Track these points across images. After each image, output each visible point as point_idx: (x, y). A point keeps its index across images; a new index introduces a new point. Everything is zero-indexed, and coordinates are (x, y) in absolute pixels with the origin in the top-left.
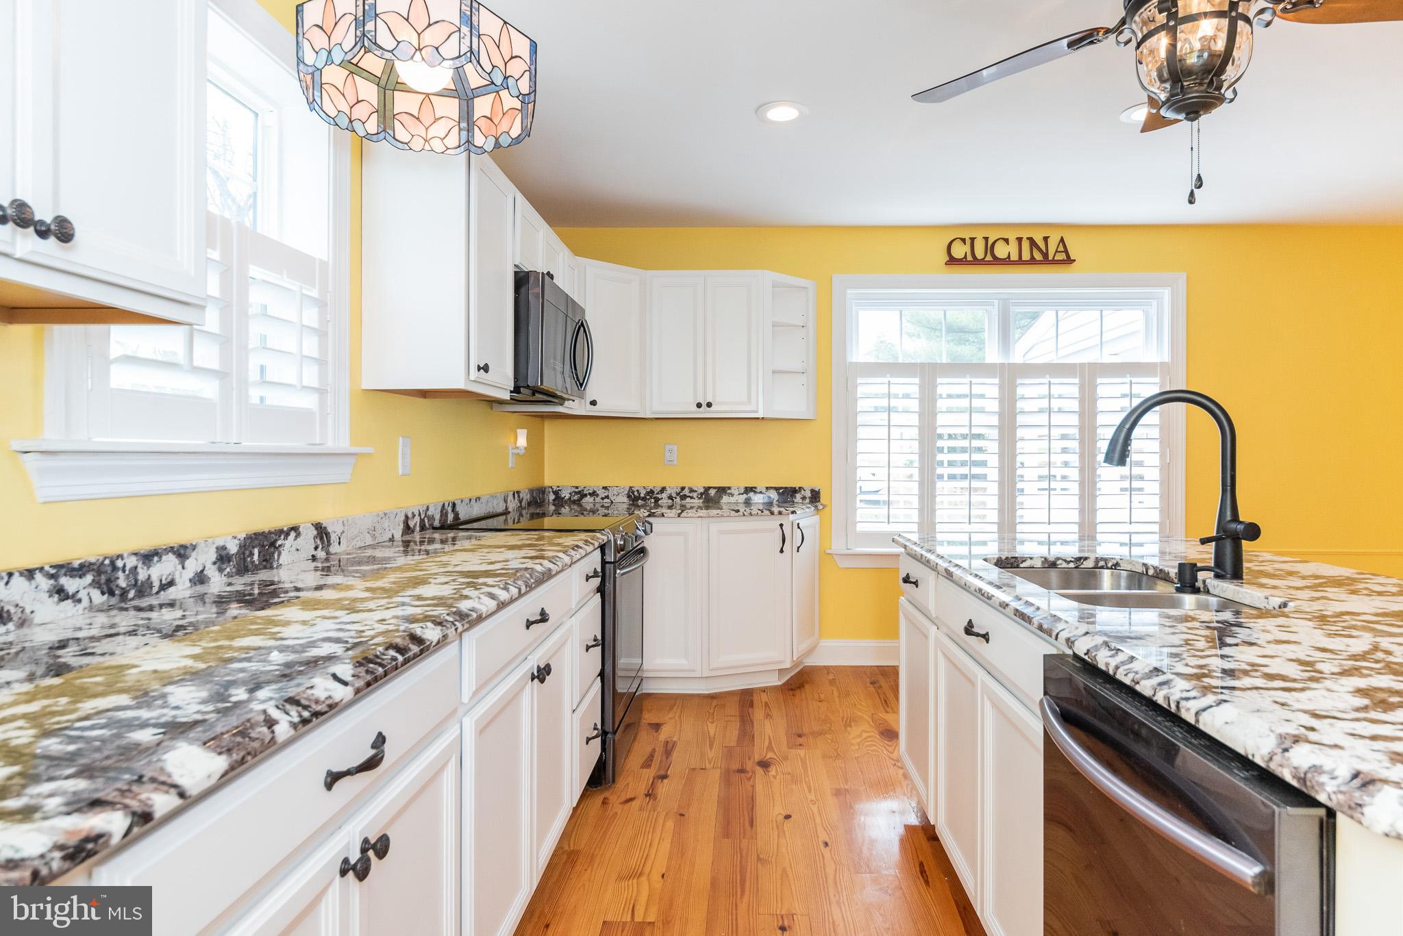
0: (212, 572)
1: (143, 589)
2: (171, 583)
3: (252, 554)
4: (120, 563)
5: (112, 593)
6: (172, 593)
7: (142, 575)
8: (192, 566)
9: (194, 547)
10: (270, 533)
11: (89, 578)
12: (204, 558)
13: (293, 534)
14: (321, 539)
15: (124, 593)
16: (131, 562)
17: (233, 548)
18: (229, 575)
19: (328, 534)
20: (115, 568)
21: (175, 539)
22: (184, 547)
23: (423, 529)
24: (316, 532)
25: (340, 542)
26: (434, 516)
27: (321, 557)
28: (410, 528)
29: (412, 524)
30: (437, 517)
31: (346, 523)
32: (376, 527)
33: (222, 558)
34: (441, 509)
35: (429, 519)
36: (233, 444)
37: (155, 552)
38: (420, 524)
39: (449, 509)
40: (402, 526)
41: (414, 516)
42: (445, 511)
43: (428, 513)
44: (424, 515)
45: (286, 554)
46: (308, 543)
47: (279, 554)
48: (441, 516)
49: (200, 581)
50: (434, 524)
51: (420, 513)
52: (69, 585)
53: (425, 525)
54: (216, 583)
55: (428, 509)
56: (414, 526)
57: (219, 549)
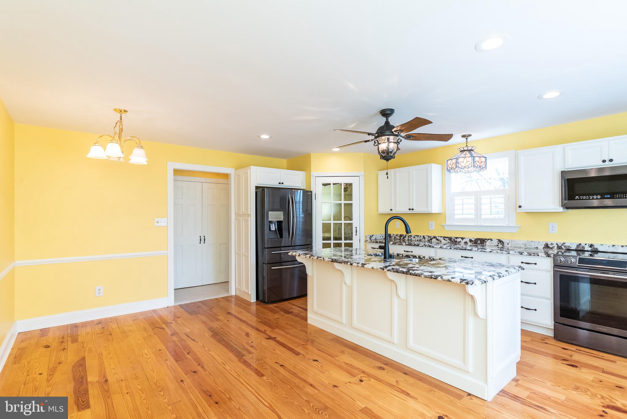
0: (469, 242)
1: (456, 242)
2: (461, 242)
3: (478, 241)
4: (452, 238)
5: (451, 241)
7: (456, 240)
9: (465, 238)
10: (483, 239)
11: (448, 239)
13: (490, 240)
14: (500, 242)
15: (453, 242)
16: (454, 238)
17: (473, 240)
18: (472, 243)
19: (502, 242)
20: (451, 238)
21: (461, 237)
22: (463, 238)
23: (560, 249)
24: (498, 241)
25: (508, 244)
26: (571, 246)
27: (500, 246)
28: (549, 247)
29: (551, 246)
30: (574, 247)
31: (511, 241)
32: (527, 244)
33: (471, 241)
34: (577, 245)
35: (565, 247)
36: (479, 224)
37: (458, 238)
38: (557, 247)
39: (585, 246)
40: (544, 246)
41: (552, 244)
42: (581, 246)
43: (564, 245)
44: (561, 245)
45: (488, 243)
46: (495, 242)
47: (486, 243)
48: (577, 247)
49: (466, 243)
50: (570, 249)
51: (557, 244)
52: (446, 239)
53: (562, 248)
54: (469, 244)
55: (564, 243)
56: (553, 247)
57: (469, 239)
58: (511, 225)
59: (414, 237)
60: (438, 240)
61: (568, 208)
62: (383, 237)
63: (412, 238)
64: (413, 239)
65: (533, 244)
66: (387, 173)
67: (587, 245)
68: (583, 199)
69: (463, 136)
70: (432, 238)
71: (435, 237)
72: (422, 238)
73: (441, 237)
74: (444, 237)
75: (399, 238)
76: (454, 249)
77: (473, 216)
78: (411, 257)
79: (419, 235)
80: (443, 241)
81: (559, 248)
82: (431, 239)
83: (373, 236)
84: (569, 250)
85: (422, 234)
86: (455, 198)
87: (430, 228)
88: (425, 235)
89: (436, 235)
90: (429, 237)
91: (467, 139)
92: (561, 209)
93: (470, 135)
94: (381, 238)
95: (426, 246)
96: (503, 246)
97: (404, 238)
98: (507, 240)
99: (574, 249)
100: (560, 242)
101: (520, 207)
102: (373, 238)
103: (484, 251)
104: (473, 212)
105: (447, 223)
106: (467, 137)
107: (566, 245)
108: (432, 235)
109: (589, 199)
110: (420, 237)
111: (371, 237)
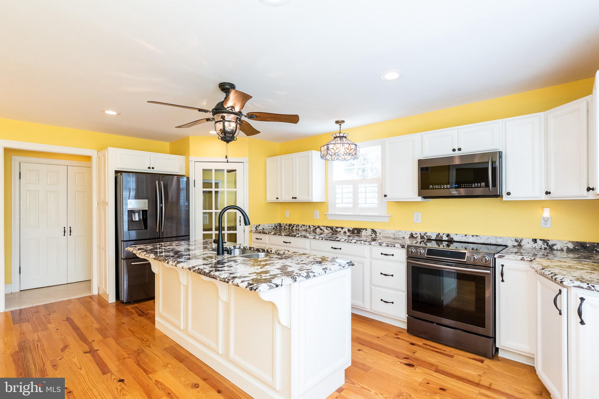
0: (347, 232)
1: (336, 231)
2: (340, 232)
3: (355, 231)
5: (332, 231)
6: (340, 233)
7: (336, 230)
8: (344, 230)
9: (344, 228)
10: (359, 228)
11: (330, 228)
12: (346, 230)
13: (365, 230)
14: (374, 232)
15: (334, 231)
16: (335, 228)
17: (351, 230)
18: (350, 233)
19: (375, 232)
20: (333, 228)
21: (341, 226)
22: (342, 228)
23: (423, 239)
24: (372, 231)
25: (380, 234)
26: (431, 236)
27: (374, 235)
28: (414, 237)
29: (415, 236)
30: (434, 237)
31: (382, 230)
32: (396, 233)
33: (349, 230)
34: (437, 235)
35: (427, 236)
36: (356, 214)
37: (338, 227)
38: (420, 237)
39: (443, 236)
40: (409, 236)
41: (416, 234)
42: (440, 236)
43: (426, 235)
44: (423, 235)
45: (363, 233)
46: (369, 232)
47: (362, 233)
48: (436, 237)
49: (345, 232)
50: (431, 238)
51: (420, 234)
52: (328, 229)
53: (424, 238)
54: (348, 234)
55: (426, 233)
56: (417, 237)
57: (348, 229)
58: (383, 214)
59: (301, 227)
60: (321, 229)
61: (425, 197)
62: (272, 227)
63: (299, 227)
64: (300, 229)
65: (400, 234)
66: (226, 156)
67: (445, 234)
68: (436, 189)
69: (337, 122)
70: (316, 227)
71: (319, 227)
72: (308, 227)
73: (324, 226)
74: (327, 227)
75: (288, 228)
76: (325, 239)
77: (351, 205)
78: (261, 251)
79: (306, 224)
80: (326, 230)
81: (422, 237)
82: (316, 229)
83: (259, 225)
84: (430, 240)
85: (307, 224)
86: (337, 186)
87: (315, 218)
88: (310, 224)
89: (320, 225)
90: (314, 227)
91: (340, 125)
92: (420, 199)
93: (343, 122)
94: (270, 227)
95: (302, 237)
96: (376, 236)
97: (292, 228)
98: (379, 229)
99: (434, 239)
100: (423, 232)
101: (385, 196)
102: (260, 228)
103: (350, 242)
104: (351, 200)
105: (330, 213)
106: (341, 123)
107: (428, 234)
108: (316, 225)
109: (441, 188)
110: (306, 227)
111: (257, 227)
